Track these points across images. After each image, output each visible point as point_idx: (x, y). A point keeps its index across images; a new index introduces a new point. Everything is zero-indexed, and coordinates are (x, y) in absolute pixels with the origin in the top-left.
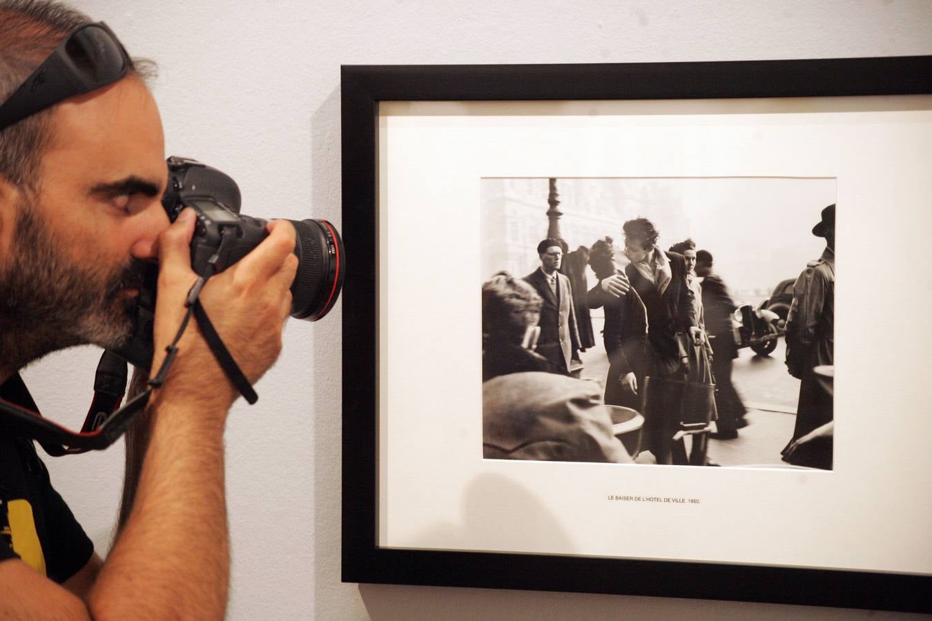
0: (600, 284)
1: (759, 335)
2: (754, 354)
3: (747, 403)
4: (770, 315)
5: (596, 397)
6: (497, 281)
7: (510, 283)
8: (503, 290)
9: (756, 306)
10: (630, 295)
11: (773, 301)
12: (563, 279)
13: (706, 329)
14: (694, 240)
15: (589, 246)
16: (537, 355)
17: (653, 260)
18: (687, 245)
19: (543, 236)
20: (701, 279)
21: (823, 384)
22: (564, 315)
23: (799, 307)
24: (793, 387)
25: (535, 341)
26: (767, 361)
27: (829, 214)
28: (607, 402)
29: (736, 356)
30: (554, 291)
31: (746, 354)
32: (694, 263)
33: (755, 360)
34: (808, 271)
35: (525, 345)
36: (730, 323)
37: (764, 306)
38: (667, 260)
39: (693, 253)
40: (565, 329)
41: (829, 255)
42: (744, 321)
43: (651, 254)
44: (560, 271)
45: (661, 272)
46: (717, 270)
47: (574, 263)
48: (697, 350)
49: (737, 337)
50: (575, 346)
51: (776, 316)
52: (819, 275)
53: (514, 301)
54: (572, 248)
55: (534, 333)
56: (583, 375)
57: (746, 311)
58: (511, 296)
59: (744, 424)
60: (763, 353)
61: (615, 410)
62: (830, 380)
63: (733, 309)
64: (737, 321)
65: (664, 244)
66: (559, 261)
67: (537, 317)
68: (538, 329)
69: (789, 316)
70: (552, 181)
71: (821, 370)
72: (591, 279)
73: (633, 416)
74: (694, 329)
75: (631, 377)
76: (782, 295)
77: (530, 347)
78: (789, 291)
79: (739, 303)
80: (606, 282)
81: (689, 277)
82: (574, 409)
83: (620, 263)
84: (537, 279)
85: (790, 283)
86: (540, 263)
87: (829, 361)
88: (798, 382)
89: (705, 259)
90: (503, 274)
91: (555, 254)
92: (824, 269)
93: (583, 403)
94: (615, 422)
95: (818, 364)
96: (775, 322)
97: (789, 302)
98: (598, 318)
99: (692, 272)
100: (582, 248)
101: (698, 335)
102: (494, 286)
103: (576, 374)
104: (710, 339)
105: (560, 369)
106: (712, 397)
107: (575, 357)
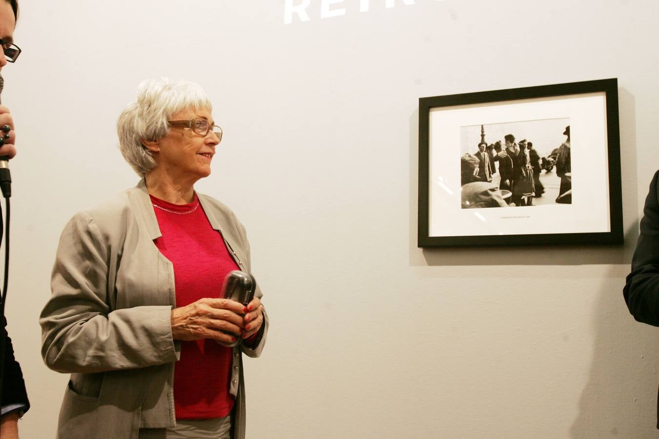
0: (497, 155)
1: (547, 166)
2: (546, 171)
3: (544, 186)
4: (551, 159)
5: (497, 188)
6: (466, 156)
7: (470, 156)
8: (467, 158)
9: (546, 157)
10: (507, 157)
11: (552, 155)
12: (486, 154)
13: (531, 165)
14: (526, 139)
15: (494, 143)
16: (478, 177)
17: (514, 146)
18: (524, 141)
19: (480, 142)
20: (529, 150)
21: (568, 179)
22: (486, 165)
23: (559, 157)
24: (559, 180)
25: (478, 172)
26: (550, 173)
27: (568, 129)
28: (500, 189)
29: (540, 172)
30: (483, 157)
31: (544, 171)
32: (527, 146)
33: (547, 173)
34: (562, 146)
35: (474, 174)
36: (538, 163)
37: (549, 157)
38: (518, 146)
39: (526, 143)
40: (487, 168)
41: (568, 140)
42: (543, 162)
43: (513, 144)
44: (485, 151)
45: (517, 150)
46: (533, 147)
47: (489, 149)
48: (528, 171)
49: (541, 167)
50: (490, 173)
51: (553, 160)
52: (566, 147)
53: (471, 161)
54: (489, 145)
55: (477, 171)
56: (492, 182)
57: (544, 159)
58: (470, 160)
59: (543, 192)
60: (549, 171)
61: (503, 191)
62: (570, 177)
63: (539, 158)
64: (540, 162)
65: (517, 141)
66: (485, 149)
67: (478, 165)
68: (478, 169)
69: (557, 159)
70: (482, 126)
71: (567, 174)
72: (494, 153)
73: (509, 192)
74: (527, 165)
75: (508, 181)
76: (554, 154)
77: (476, 174)
78: (556, 152)
79: (541, 156)
80: (500, 154)
81: (525, 150)
82: (490, 192)
83: (503, 147)
84: (478, 155)
85: (557, 149)
86: (479, 150)
87: (569, 171)
88: (560, 178)
89: (530, 145)
90: (467, 154)
91: (483, 147)
92: (567, 145)
93: (493, 190)
94: (503, 195)
95: (566, 172)
96: (552, 161)
97: (557, 155)
98: (497, 164)
99: (526, 148)
100: (492, 145)
101: (528, 167)
102: (465, 158)
103: (490, 181)
104: (533, 168)
105: (485, 180)
106: (533, 185)
107: (490, 176)
